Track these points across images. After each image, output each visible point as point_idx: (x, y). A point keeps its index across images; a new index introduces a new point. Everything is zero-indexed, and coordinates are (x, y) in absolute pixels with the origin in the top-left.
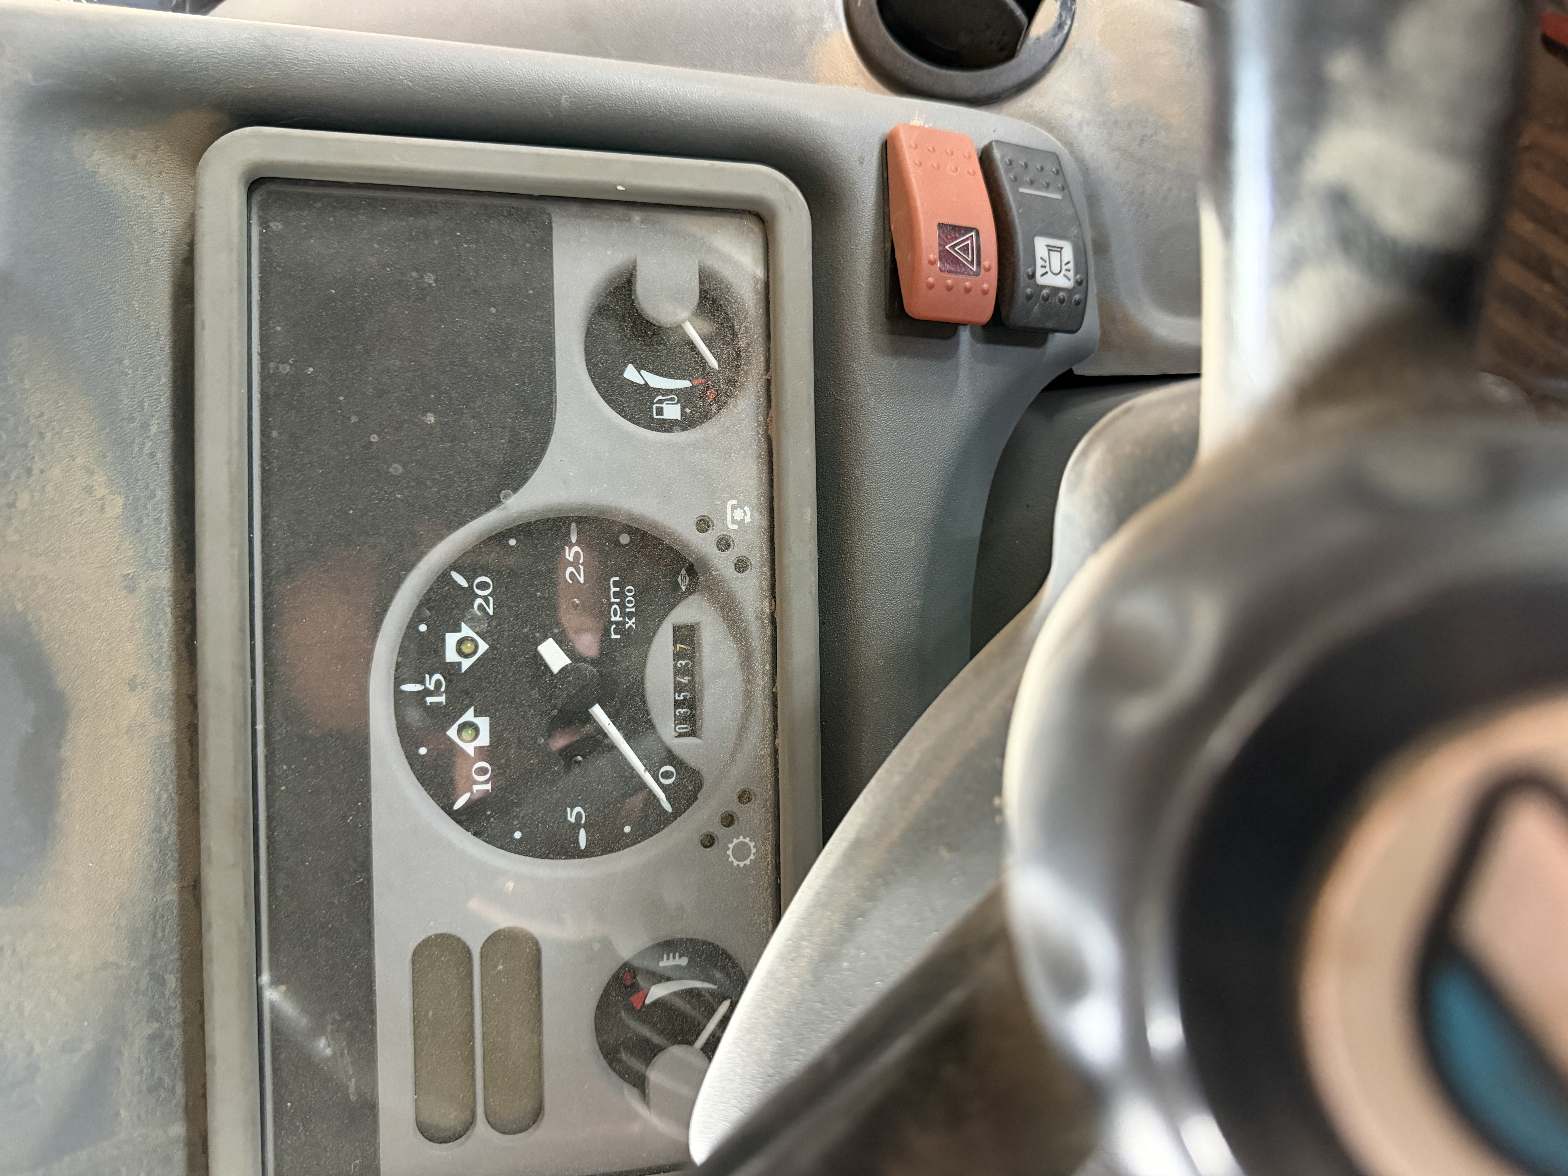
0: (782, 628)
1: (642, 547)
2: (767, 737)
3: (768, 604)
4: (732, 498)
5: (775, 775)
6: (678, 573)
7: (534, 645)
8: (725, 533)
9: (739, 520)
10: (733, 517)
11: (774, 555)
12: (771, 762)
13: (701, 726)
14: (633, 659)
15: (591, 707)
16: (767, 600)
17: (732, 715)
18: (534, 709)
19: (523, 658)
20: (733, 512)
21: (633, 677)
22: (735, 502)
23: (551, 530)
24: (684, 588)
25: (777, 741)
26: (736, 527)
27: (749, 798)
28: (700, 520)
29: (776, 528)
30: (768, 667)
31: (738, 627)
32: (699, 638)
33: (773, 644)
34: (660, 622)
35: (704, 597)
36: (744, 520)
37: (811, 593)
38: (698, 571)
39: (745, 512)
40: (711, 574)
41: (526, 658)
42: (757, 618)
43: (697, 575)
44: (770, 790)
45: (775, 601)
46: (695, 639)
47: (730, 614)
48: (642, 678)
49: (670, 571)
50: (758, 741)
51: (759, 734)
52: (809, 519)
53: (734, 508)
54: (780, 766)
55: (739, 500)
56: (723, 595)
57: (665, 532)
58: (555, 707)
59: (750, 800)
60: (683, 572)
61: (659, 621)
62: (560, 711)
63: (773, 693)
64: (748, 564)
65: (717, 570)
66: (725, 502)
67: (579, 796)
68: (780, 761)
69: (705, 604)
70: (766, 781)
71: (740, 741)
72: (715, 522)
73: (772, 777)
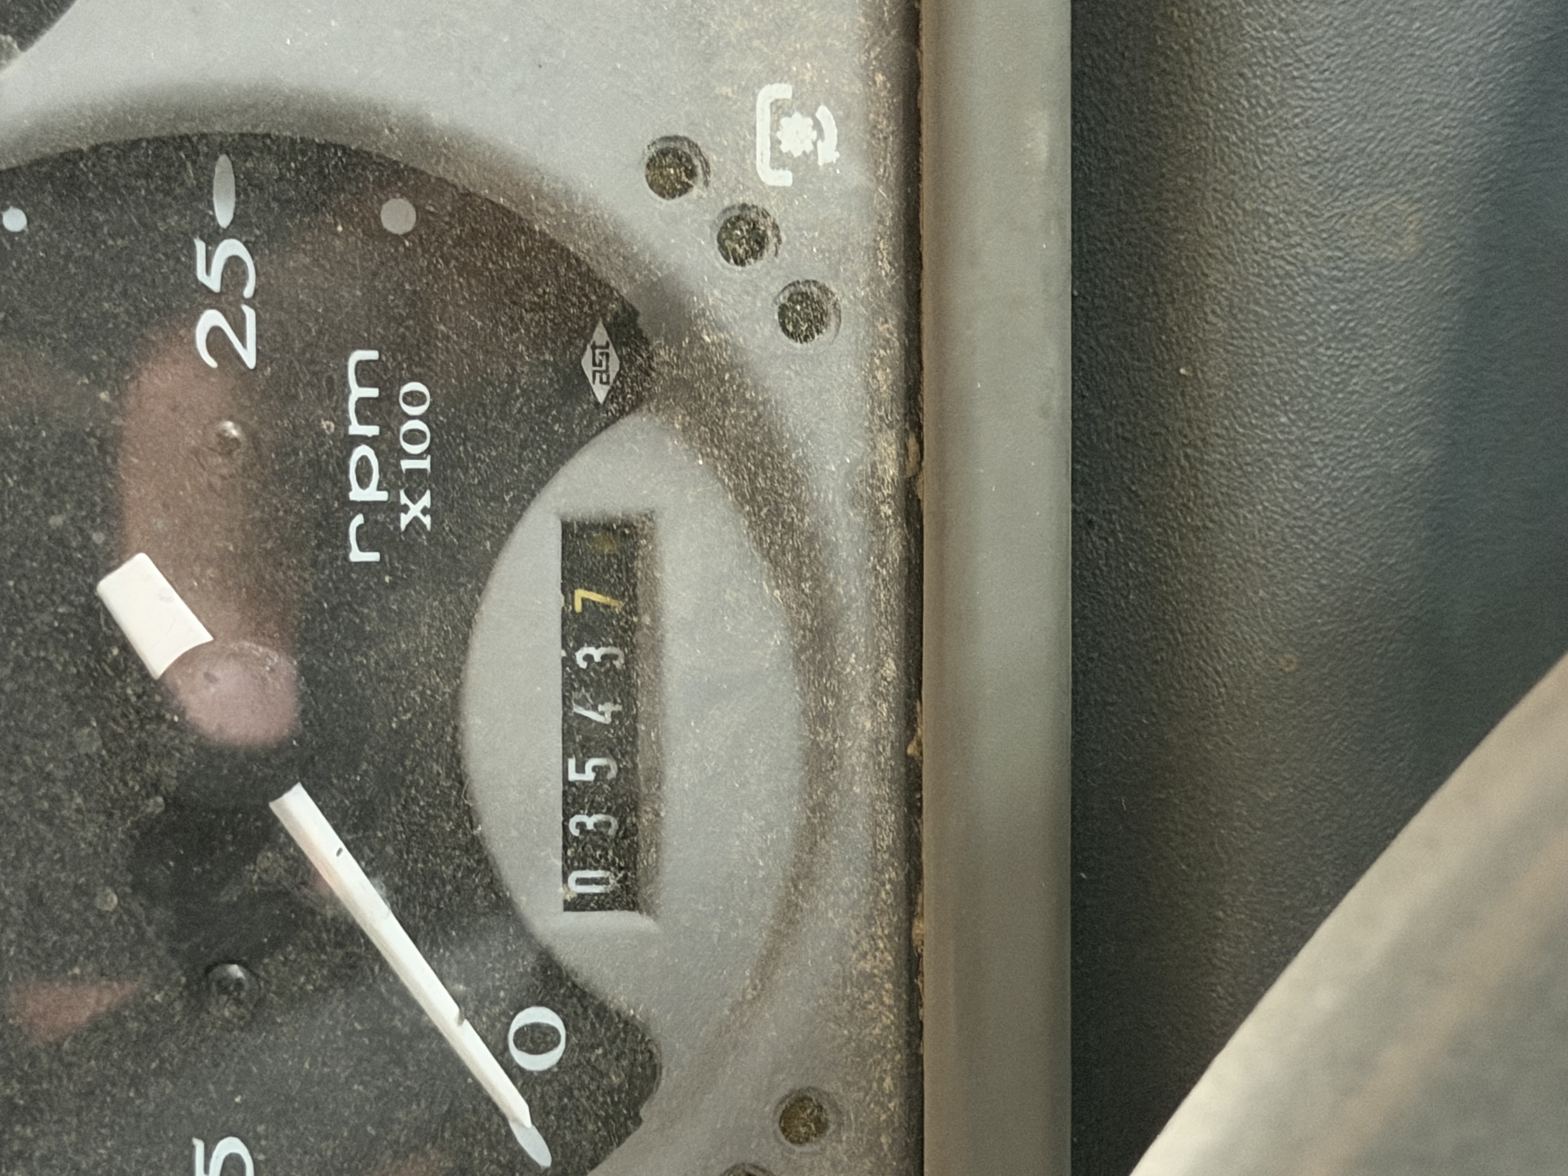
0: (941, 534)
1: (459, 242)
2: (882, 912)
3: (893, 450)
4: (775, 74)
5: (909, 1044)
6: (585, 334)
7: (86, 573)
8: (749, 198)
9: (797, 154)
10: (775, 143)
11: (918, 278)
12: (898, 998)
13: (657, 867)
14: (424, 630)
15: (280, 794)
16: (892, 435)
17: (762, 831)
18: (82, 792)
19: (46, 617)
20: (775, 126)
21: (422, 694)
22: (783, 91)
23: (148, 176)
24: (601, 393)
25: (920, 928)
26: (784, 178)
27: (817, 1121)
28: (663, 153)
29: (926, 184)
30: (890, 669)
31: (790, 528)
32: (652, 561)
33: (908, 589)
34: (521, 506)
35: (670, 421)
36: (815, 152)
37: (1044, 412)
38: (647, 332)
39: (817, 125)
40: (696, 338)
41: (61, 618)
42: (854, 499)
43: (647, 343)
44: (890, 1098)
45: (920, 442)
46: (638, 564)
47: (761, 482)
48: (456, 697)
49: (556, 328)
50: (855, 925)
51: (855, 903)
52: (1042, 153)
53: (779, 109)
54: (927, 1014)
55: (798, 84)
56: (736, 417)
57: (538, 192)
58: (155, 787)
59: (821, 1127)
60: (600, 335)
61: (514, 500)
62: (173, 803)
63: (909, 759)
64: (828, 307)
65: (719, 327)
66: (749, 91)
67: (234, 1093)
68: (928, 998)
69: (673, 445)
70: (877, 1063)
71: (791, 922)
72: (713, 158)
73: (897, 1048)
